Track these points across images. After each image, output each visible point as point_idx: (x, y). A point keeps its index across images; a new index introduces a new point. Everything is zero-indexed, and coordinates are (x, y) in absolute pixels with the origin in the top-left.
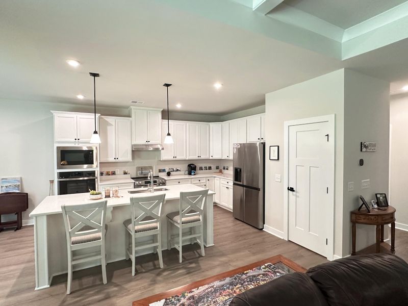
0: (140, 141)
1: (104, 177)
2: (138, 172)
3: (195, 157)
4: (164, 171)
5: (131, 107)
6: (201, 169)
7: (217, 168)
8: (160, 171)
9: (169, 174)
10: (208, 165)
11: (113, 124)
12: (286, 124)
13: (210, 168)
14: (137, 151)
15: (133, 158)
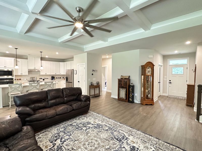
0: (32, 68)
1: (16, 81)
2: (31, 79)
3: (54, 74)
4: (42, 79)
5: (28, 56)
6: (57, 78)
7: (63, 78)
8: (40, 79)
9: (44, 80)
10: (59, 77)
11: (20, 61)
12: (78, 64)
13: (60, 78)
14: (30, 72)
15: (29, 74)
